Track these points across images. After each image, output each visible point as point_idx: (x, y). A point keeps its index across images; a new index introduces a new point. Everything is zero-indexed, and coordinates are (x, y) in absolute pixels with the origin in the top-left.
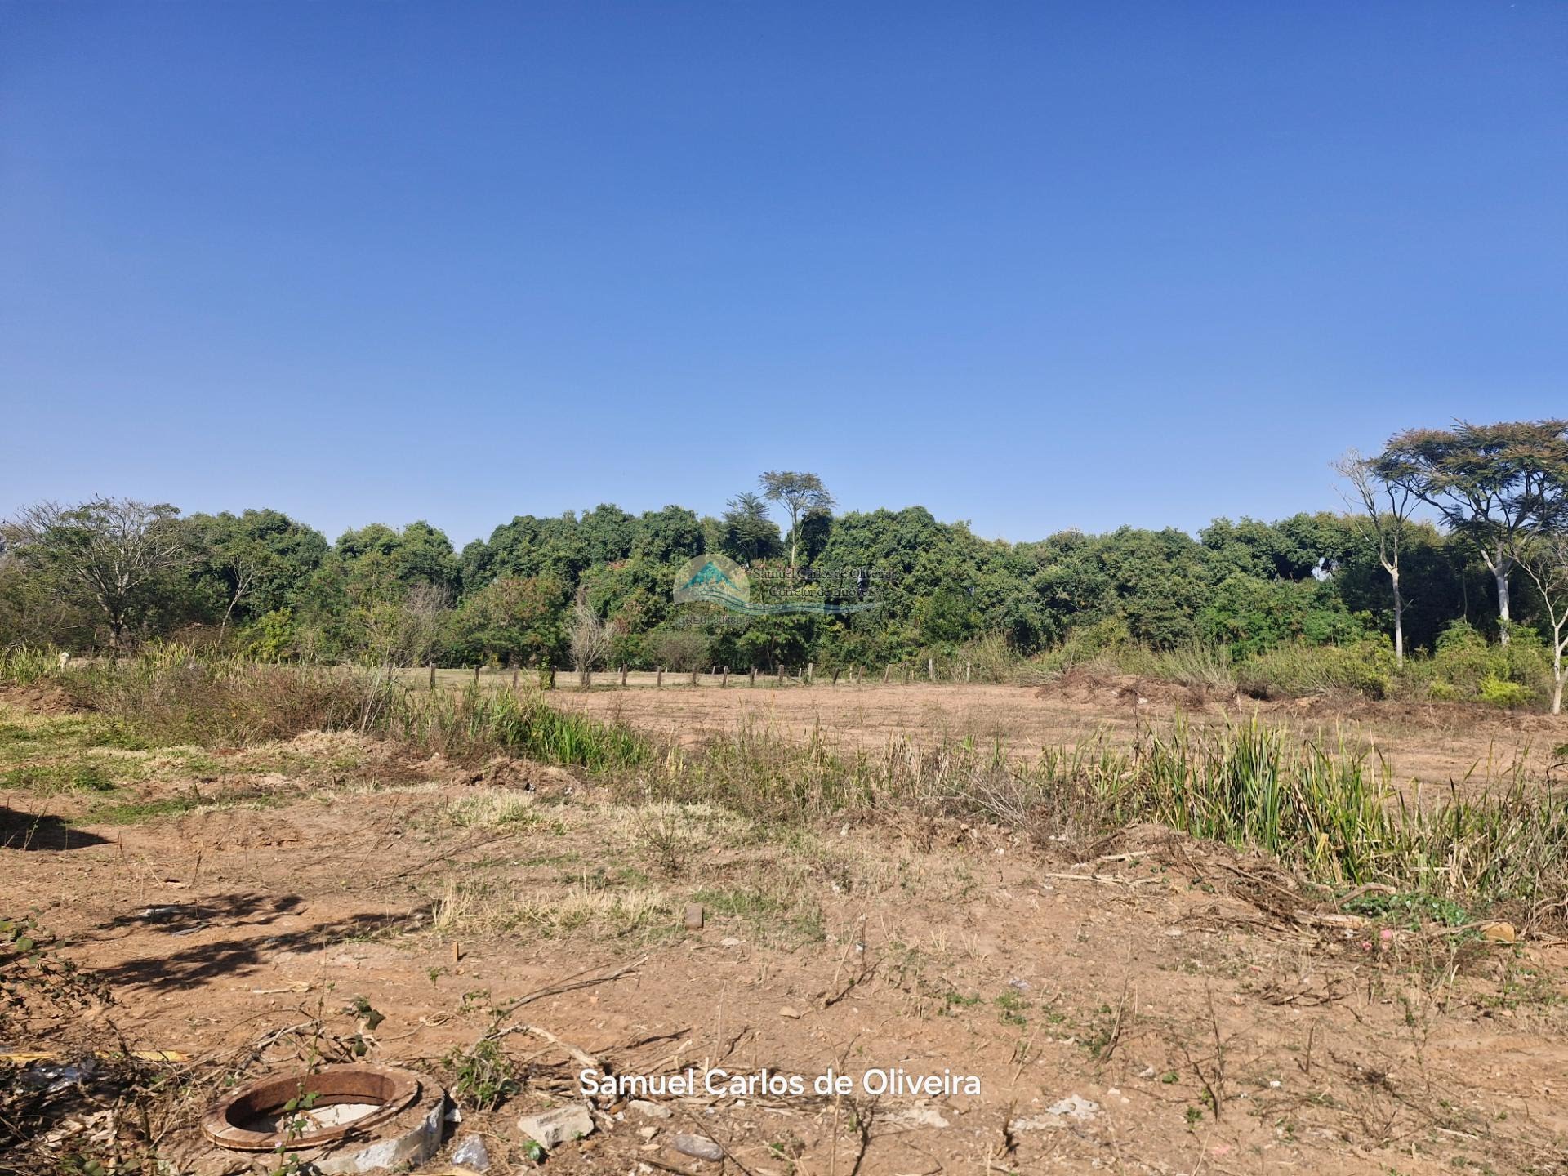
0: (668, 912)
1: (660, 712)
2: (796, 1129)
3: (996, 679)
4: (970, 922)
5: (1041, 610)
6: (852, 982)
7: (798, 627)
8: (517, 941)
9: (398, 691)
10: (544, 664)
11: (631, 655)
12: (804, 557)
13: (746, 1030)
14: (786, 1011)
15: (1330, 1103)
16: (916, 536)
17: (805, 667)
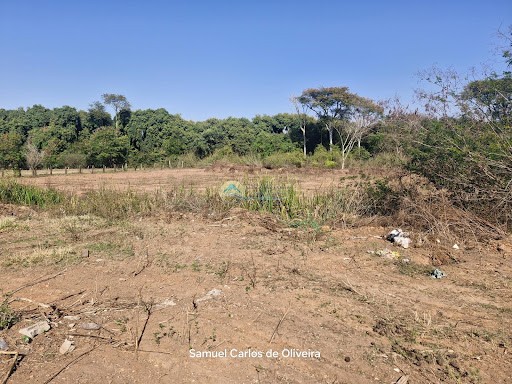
0: (75, 253)
2: (126, 315)
3: (192, 167)
4: (183, 243)
5: (205, 144)
6: (144, 267)
7: (121, 151)
8: (13, 270)
10: (15, 168)
12: (121, 126)
13: (106, 287)
14: (121, 279)
15: (283, 279)
16: (162, 119)
17: (124, 165)
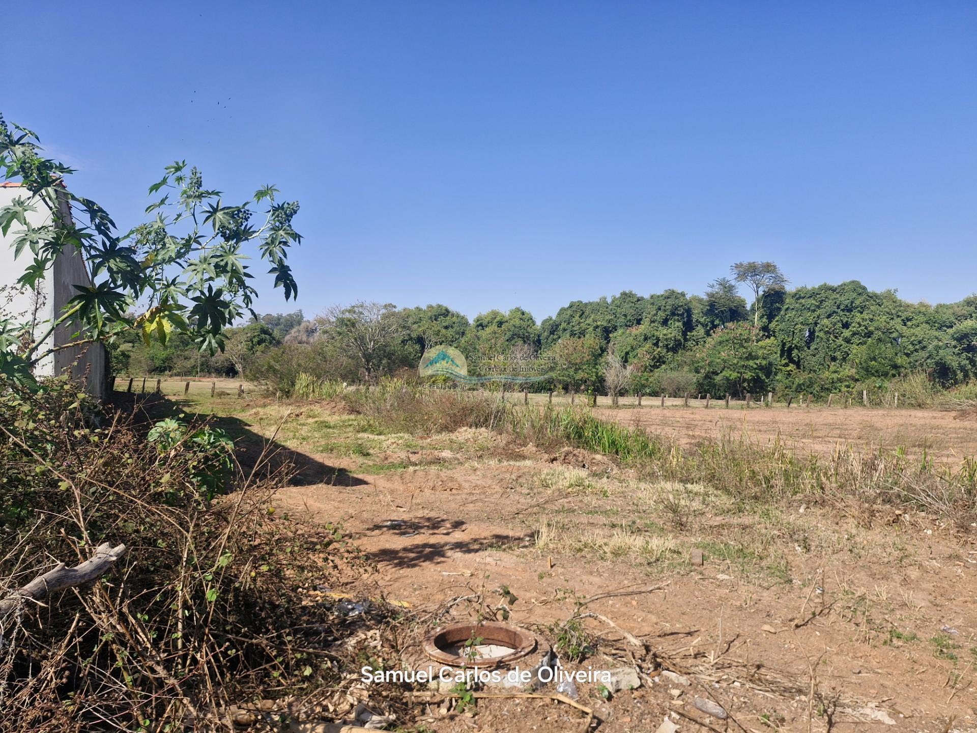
0: (679, 553)
1: (664, 423)
2: (779, 708)
3: (919, 406)
4: (905, 581)
5: (959, 354)
6: (814, 614)
7: (761, 368)
8: (585, 560)
9: (508, 406)
10: (589, 391)
11: (644, 386)
12: (764, 320)
13: (738, 636)
14: (766, 627)
16: (852, 302)
17: (766, 395)
